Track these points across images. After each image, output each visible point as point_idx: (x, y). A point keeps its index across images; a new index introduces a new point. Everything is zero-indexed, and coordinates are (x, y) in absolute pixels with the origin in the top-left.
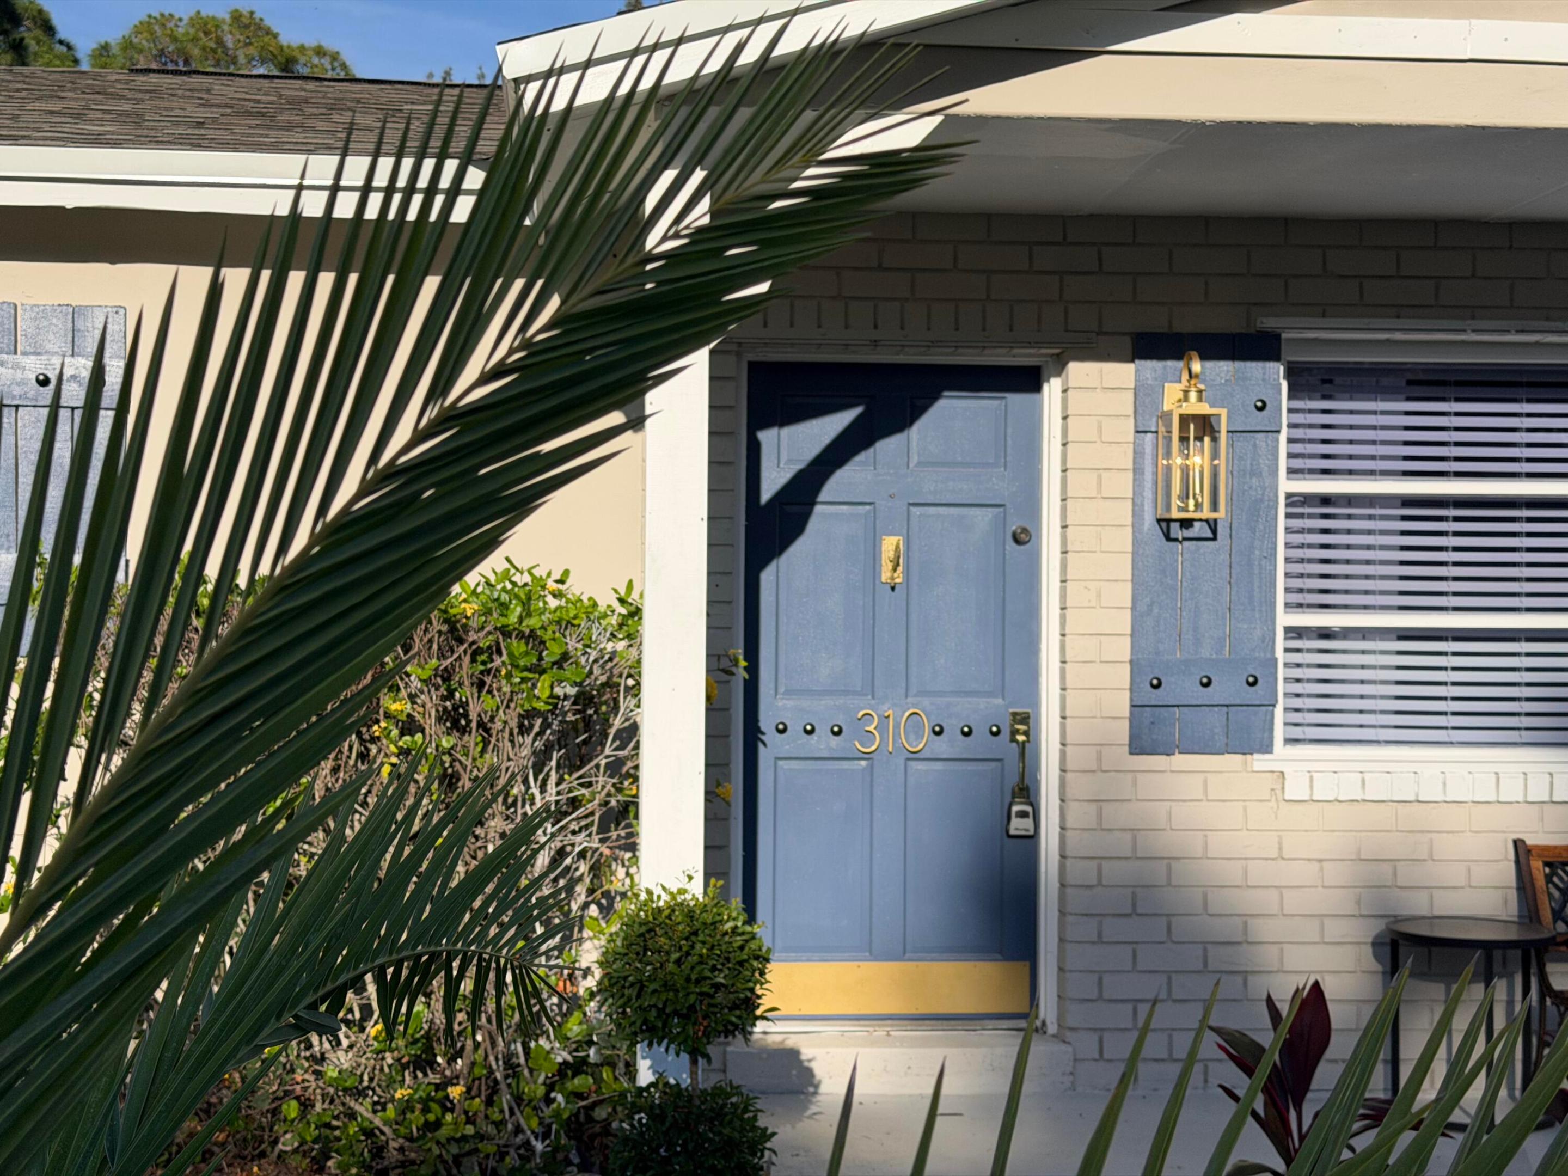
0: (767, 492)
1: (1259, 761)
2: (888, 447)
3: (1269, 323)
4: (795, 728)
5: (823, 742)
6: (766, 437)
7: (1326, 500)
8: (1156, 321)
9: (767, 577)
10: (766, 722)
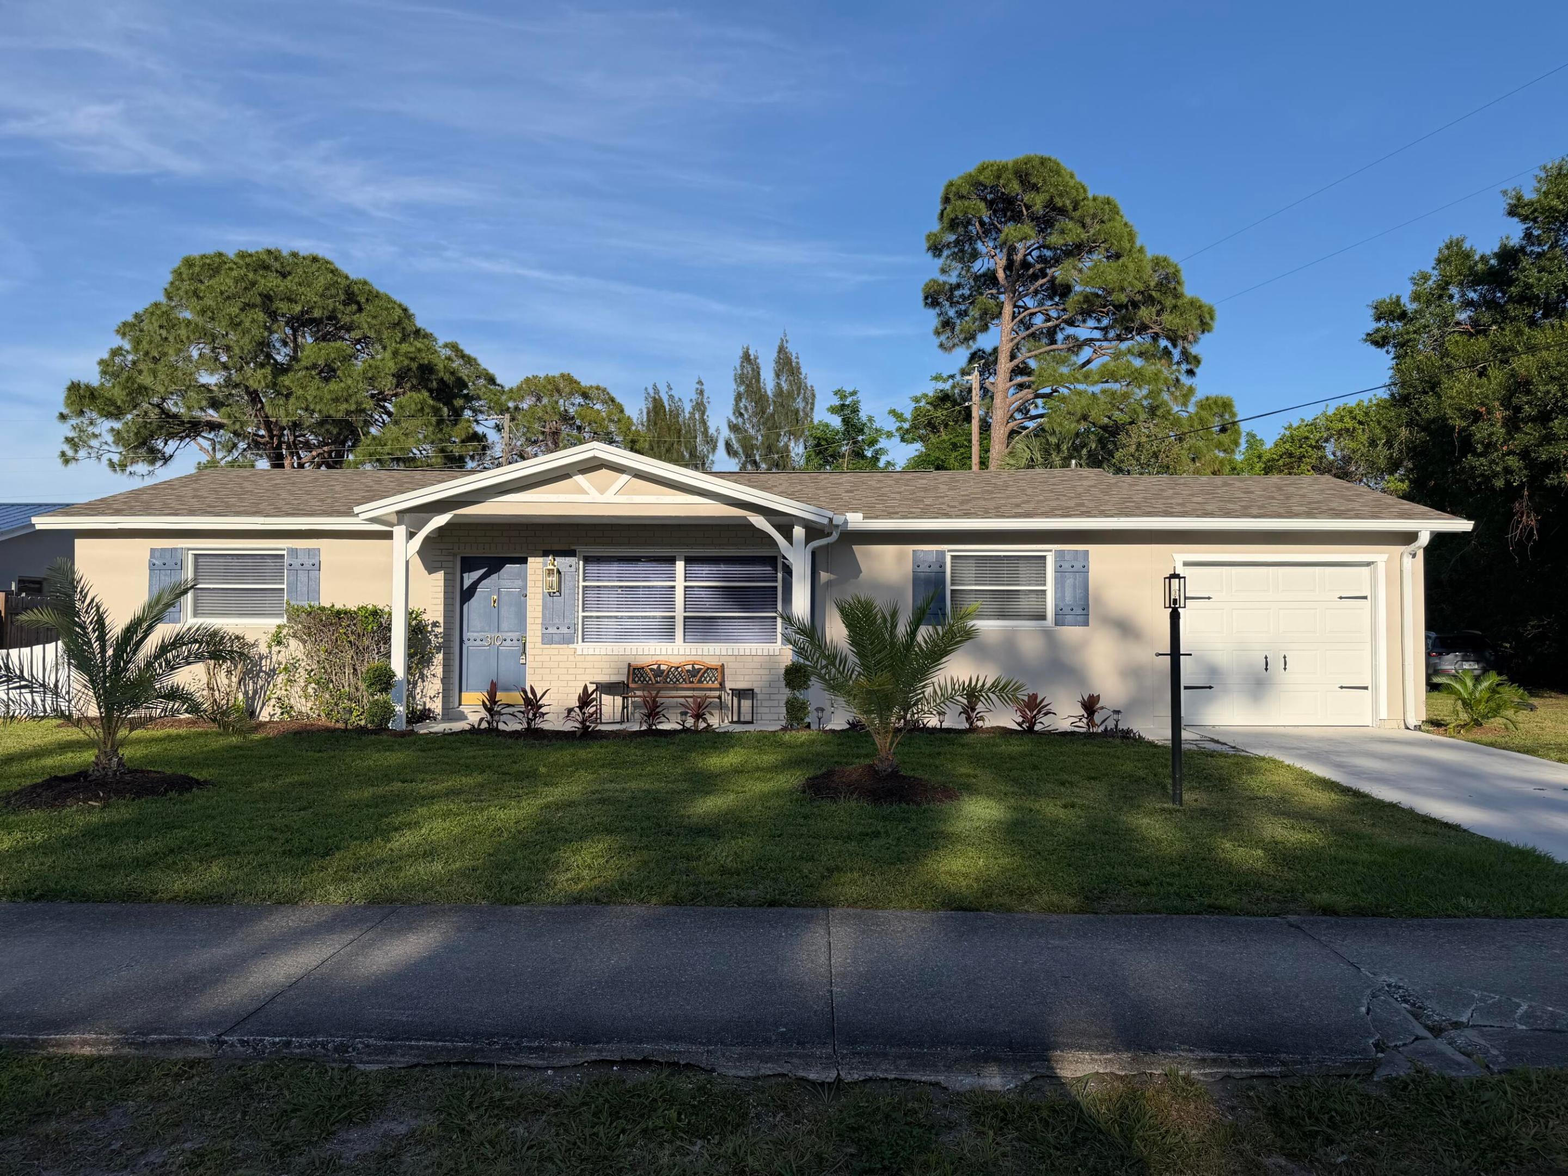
0: (465, 587)
1: (571, 646)
2: (495, 576)
3: (573, 548)
4: (472, 639)
5: (478, 643)
6: (466, 575)
7: (598, 587)
8: (548, 547)
9: (465, 606)
10: (465, 638)
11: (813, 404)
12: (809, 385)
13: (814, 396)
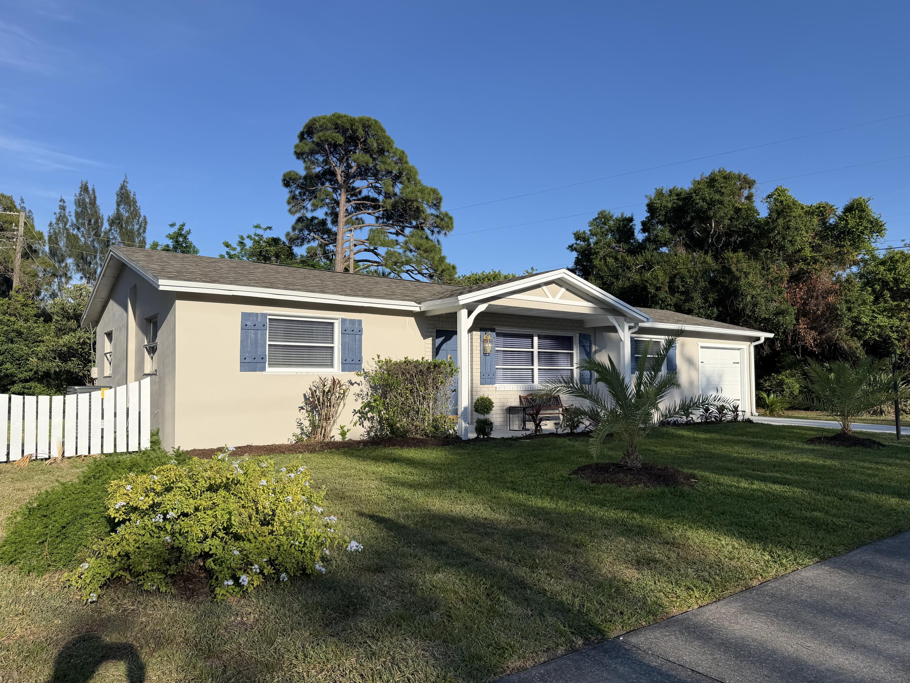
1: (494, 386)
3: (494, 327)
8: (482, 326)
11: (145, 228)
12: (142, 215)
13: (146, 223)
